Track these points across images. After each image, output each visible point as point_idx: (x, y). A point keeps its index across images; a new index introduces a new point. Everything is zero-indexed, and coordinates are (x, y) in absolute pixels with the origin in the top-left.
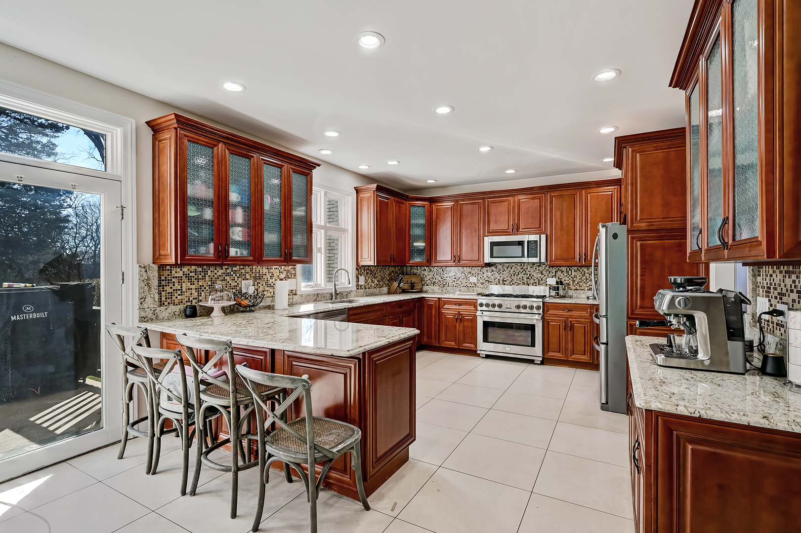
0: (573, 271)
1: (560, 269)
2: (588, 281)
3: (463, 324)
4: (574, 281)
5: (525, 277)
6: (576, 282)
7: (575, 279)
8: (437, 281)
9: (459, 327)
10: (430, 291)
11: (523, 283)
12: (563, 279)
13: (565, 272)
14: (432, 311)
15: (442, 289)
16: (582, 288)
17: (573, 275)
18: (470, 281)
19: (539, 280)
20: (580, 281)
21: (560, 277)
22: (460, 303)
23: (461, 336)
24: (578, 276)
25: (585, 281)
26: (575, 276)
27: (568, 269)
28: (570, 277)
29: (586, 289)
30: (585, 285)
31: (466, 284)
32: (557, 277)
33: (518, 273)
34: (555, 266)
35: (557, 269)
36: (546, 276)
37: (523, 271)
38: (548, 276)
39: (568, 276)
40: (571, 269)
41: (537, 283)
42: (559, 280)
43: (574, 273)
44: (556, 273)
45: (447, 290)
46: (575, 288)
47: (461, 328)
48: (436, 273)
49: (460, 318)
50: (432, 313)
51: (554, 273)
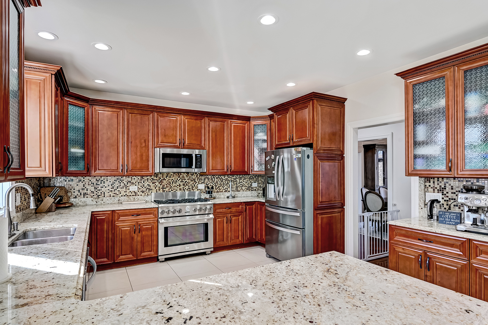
0: (215, 178)
1: (207, 177)
2: (224, 185)
3: (142, 234)
4: (216, 186)
5: (182, 184)
6: (217, 186)
7: (216, 184)
8: (89, 192)
9: (137, 238)
10: (80, 203)
11: (180, 189)
12: (209, 184)
13: (210, 179)
14: (104, 225)
15: (97, 200)
16: (221, 191)
17: (215, 181)
18: (130, 190)
19: (192, 186)
20: (219, 185)
21: (207, 183)
22: (137, 213)
23: (139, 247)
24: (218, 182)
25: (223, 185)
26: (217, 182)
27: (212, 177)
28: (213, 183)
29: (224, 191)
30: (223, 188)
31: (126, 193)
32: (205, 183)
33: (176, 181)
34: (204, 175)
35: (205, 177)
36: (198, 182)
37: (180, 179)
38: (199, 182)
39: (212, 182)
40: (214, 177)
41: (191, 188)
42: (206, 186)
43: (216, 180)
44: (204, 180)
45: (104, 201)
46: (217, 191)
47: (139, 239)
48: (87, 183)
49: (138, 229)
50: (104, 228)
51: (203, 180)
